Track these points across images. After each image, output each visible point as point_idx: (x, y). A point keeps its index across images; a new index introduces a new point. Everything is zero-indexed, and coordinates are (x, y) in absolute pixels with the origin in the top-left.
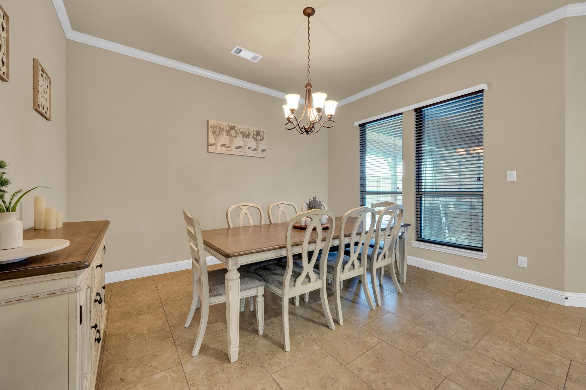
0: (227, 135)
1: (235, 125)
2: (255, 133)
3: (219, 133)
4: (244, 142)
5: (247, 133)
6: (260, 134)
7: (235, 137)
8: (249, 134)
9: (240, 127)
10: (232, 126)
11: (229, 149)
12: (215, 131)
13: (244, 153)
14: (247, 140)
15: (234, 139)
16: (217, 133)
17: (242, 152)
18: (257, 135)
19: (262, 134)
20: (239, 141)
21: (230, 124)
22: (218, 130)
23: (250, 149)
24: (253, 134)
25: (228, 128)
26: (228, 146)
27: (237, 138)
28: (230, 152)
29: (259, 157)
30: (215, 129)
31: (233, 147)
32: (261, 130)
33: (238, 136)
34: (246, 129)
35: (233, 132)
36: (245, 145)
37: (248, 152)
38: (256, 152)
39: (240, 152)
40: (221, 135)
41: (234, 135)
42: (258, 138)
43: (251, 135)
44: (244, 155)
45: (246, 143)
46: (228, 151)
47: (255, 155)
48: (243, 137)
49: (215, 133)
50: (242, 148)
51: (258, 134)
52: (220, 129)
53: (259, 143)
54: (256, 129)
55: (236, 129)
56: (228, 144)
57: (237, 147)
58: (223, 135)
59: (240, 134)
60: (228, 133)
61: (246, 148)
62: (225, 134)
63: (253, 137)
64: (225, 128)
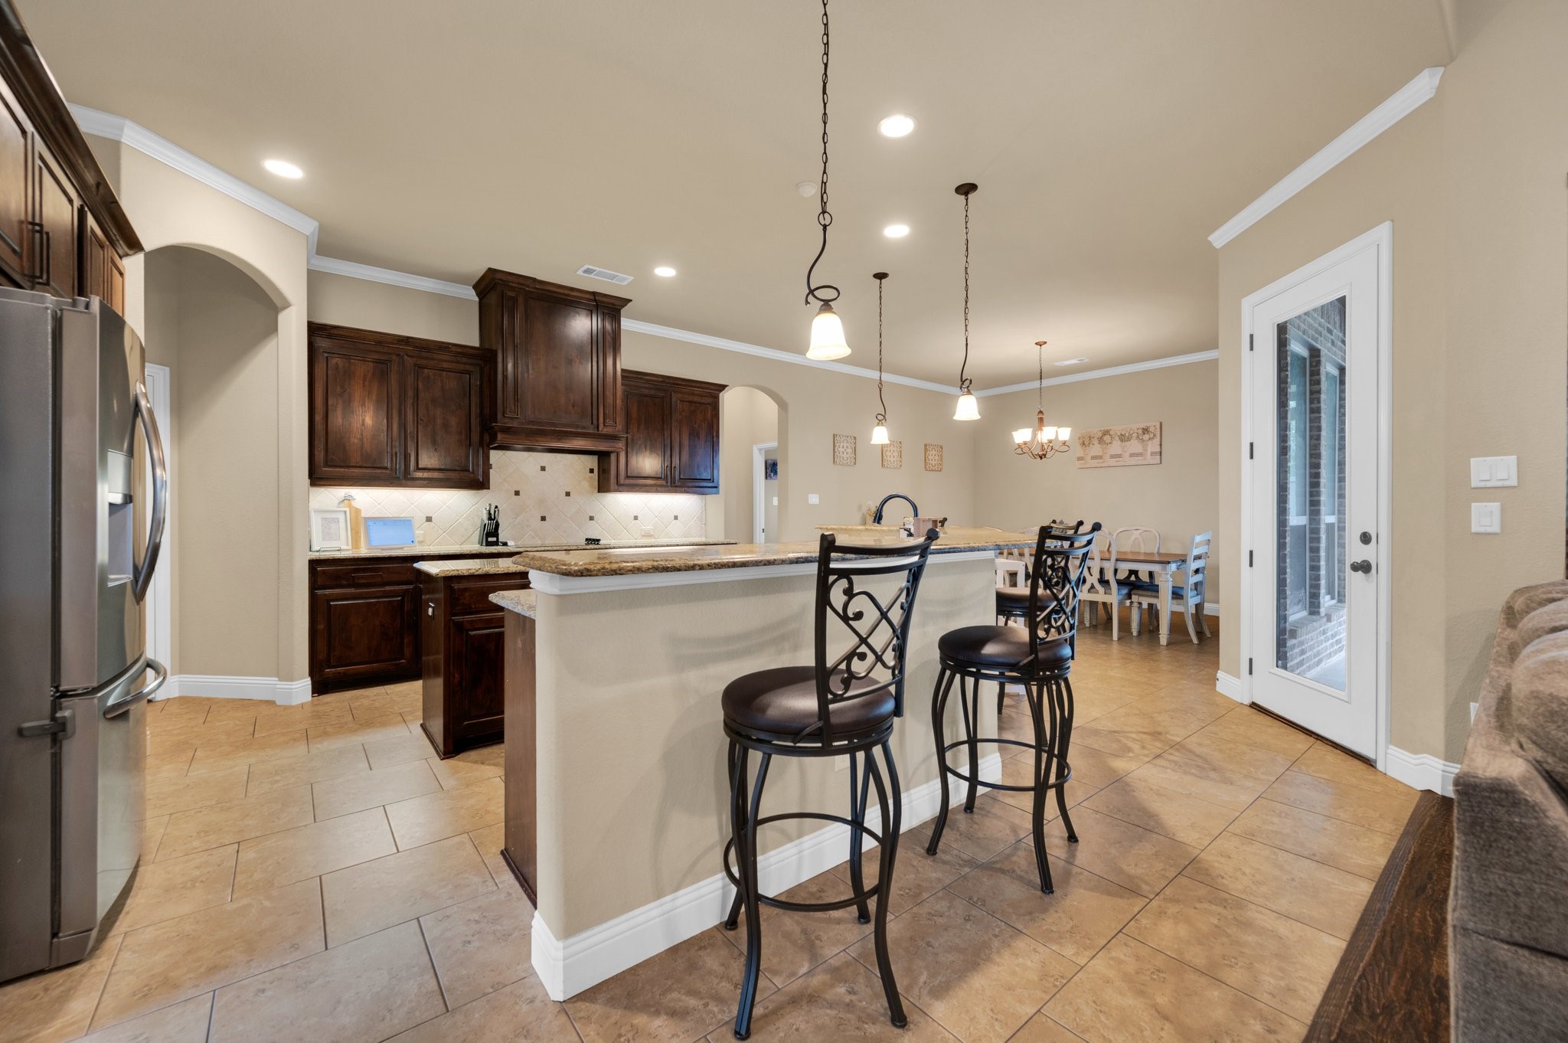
0: (1098, 444)
1: (1109, 428)
2: (1140, 431)
3: (1089, 444)
4: (1123, 447)
5: (1127, 435)
6: (1148, 432)
7: (1111, 443)
8: (1130, 435)
9: (1117, 428)
10: (1106, 431)
11: (1101, 460)
12: (1084, 442)
13: (1123, 463)
14: (1128, 444)
15: (1108, 447)
16: (1086, 443)
17: (1119, 461)
18: (1144, 434)
19: (1153, 431)
20: (1116, 447)
21: (1103, 429)
22: (1088, 440)
23: (1132, 455)
24: (1138, 433)
25: (1100, 434)
26: (1101, 457)
28: (1103, 463)
29: (1147, 464)
30: (1084, 439)
31: (1107, 456)
32: (1151, 425)
33: (1114, 442)
34: (1126, 429)
35: (1107, 438)
36: (1125, 451)
37: (1129, 460)
38: (1142, 458)
39: (1117, 461)
40: (1091, 446)
41: (1108, 441)
42: (1146, 437)
43: (1135, 435)
44: (1123, 465)
45: (1126, 448)
46: (1100, 463)
47: (1140, 463)
48: (1122, 441)
49: (1084, 444)
50: (1119, 456)
51: (1146, 432)
52: (1090, 438)
53: (1147, 444)
54: (1143, 425)
55: (1111, 433)
56: (1101, 454)
57: (1112, 457)
58: (1093, 444)
59: (1117, 438)
60: (1101, 440)
61: (1126, 455)
62: (1096, 442)
63: (1138, 437)
64: (1096, 436)
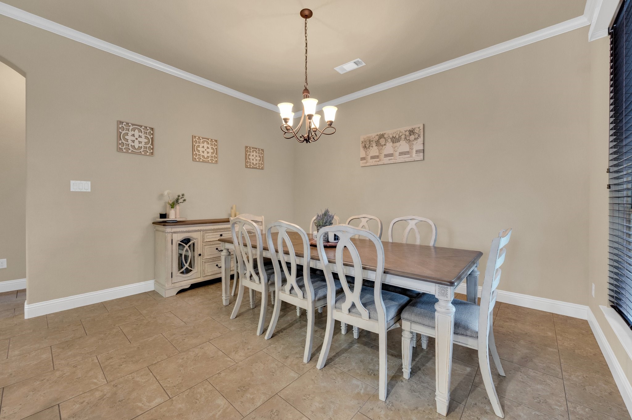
0: (376, 146)
1: (383, 132)
2: (407, 133)
3: (369, 146)
4: (394, 148)
5: (397, 137)
6: (414, 133)
7: (385, 145)
8: (400, 137)
9: (390, 132)
10: (381, 135)
11: (378, 160)
12: (365, 145)
13: (395, 161)
14: (397, 144)
15: (383, 148)
16: (367, 146)
17: (391, 159)
18: (410, 135)
19: (417, 132)
20: (389, 148)
21: (379, 133)
22: (368, 143)
23: (401, 154)
24: (405, 135)
25: (377, 138)
26: (377, 157)
27: (386, 145)
28: (379, 162)
29: (413, 160)
30: (366, 143)
31: (382, 156)
32: (415, 127)
33: (387, 144)
34: (396, 132)
35: (382, 141)
36: (395, 150)
37: (400, 158)
38: (409, 156)
39: (389, 160)
40: (371, 148)
41: (383, 143)
42: (412, 137)
43: (403, 137)
44: (395, 162)
45: (396, 148)
46: (377, 162)
47: (407, 160)
48: (393, 142)
49: (366, 147)
50: (391, 155)
51: (412, 133)
52: (370, 141)
53: (412, 144)
54: (409, 128)
55: (385, 136)
56: (377, 154)
57: (386, 156)
58: (372, 147)
59: (389, 140)
60: (378, 143)
61: (397, 154)
62: (374, 145)
63: (405, 138)
64: (374, 139)
